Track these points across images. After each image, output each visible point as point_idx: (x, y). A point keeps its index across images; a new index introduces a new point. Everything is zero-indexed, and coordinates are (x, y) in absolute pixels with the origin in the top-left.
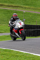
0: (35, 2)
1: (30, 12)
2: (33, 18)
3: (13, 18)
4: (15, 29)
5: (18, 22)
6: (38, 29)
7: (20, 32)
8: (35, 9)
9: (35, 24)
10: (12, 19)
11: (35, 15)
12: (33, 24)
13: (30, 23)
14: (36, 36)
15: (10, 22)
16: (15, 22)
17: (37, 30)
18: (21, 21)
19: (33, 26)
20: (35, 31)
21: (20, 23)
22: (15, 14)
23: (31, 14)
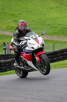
7: (36, 58)
15: (12, 40)
18: (37, 35)
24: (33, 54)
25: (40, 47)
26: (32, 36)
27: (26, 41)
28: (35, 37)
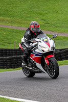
0: (11, 10)
1: (4, 27)
2: (9, 37)
3: (31, 32)
4: (36, 55)
5: (43, 40)
6: (17, 55)
8: (12, 22)
9: (12, 47)
10: (29, 33)
11: (12, 31)
12: (9, 48)
13: (4, 45)
14: (14, 68)
16: (37, 40)
17: (17, 58)
19: (9, 50)
20: (13, 59)
21: (47, 42)
22: (34, 22)
23: (5, 30)
24: (42, 57)
25: (50, 50)
26: (43, 38)
27: (36, 43)
28: (46, 40)
